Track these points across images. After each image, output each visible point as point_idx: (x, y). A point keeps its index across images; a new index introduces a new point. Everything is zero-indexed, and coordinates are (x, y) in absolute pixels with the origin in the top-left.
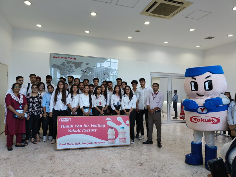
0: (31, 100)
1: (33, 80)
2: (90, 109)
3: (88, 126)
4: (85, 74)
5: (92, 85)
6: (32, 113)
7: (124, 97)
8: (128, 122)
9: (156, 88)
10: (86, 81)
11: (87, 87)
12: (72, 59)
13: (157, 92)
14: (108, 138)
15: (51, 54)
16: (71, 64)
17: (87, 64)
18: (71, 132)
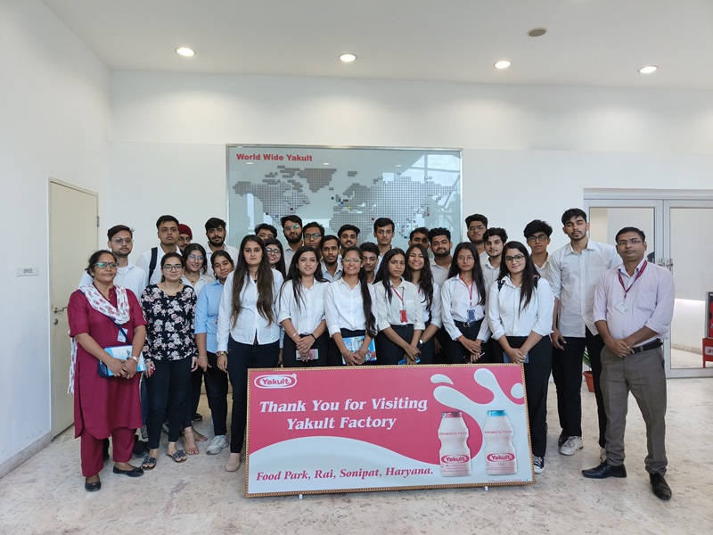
0: (157, 308)
1: (170, 237)
2: (368, 338)
3: (360, 405)
4: (345, 209)
5: (368, 247)
6: (164, 353)
7: (500, 288)
8: (519, 390)
9: (636, 246)
10: (349, 233)
11: (353, 255)
12: (299, 158)
13: (639, 267)
14: (442, 453)
15: (229, 147)
16: (296, 178)
17: (352, 174)
18: (297, 428)
